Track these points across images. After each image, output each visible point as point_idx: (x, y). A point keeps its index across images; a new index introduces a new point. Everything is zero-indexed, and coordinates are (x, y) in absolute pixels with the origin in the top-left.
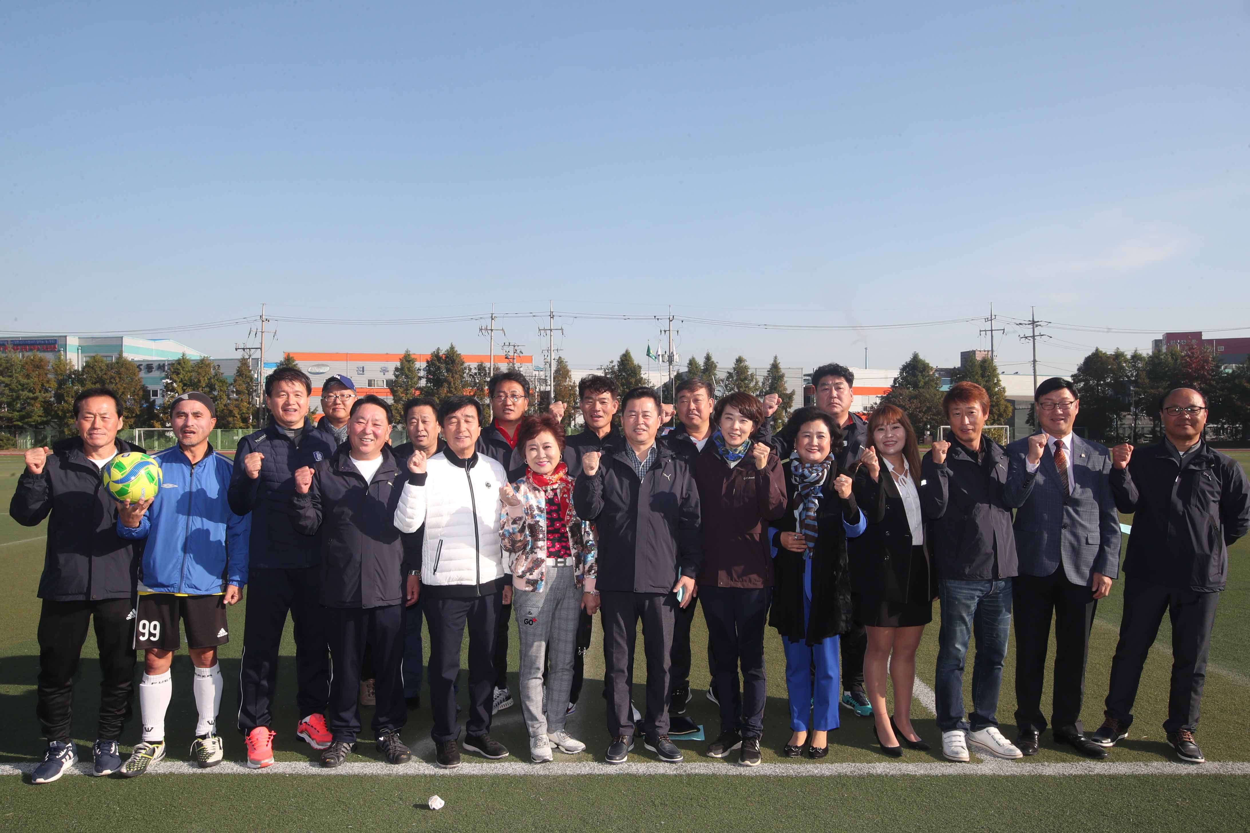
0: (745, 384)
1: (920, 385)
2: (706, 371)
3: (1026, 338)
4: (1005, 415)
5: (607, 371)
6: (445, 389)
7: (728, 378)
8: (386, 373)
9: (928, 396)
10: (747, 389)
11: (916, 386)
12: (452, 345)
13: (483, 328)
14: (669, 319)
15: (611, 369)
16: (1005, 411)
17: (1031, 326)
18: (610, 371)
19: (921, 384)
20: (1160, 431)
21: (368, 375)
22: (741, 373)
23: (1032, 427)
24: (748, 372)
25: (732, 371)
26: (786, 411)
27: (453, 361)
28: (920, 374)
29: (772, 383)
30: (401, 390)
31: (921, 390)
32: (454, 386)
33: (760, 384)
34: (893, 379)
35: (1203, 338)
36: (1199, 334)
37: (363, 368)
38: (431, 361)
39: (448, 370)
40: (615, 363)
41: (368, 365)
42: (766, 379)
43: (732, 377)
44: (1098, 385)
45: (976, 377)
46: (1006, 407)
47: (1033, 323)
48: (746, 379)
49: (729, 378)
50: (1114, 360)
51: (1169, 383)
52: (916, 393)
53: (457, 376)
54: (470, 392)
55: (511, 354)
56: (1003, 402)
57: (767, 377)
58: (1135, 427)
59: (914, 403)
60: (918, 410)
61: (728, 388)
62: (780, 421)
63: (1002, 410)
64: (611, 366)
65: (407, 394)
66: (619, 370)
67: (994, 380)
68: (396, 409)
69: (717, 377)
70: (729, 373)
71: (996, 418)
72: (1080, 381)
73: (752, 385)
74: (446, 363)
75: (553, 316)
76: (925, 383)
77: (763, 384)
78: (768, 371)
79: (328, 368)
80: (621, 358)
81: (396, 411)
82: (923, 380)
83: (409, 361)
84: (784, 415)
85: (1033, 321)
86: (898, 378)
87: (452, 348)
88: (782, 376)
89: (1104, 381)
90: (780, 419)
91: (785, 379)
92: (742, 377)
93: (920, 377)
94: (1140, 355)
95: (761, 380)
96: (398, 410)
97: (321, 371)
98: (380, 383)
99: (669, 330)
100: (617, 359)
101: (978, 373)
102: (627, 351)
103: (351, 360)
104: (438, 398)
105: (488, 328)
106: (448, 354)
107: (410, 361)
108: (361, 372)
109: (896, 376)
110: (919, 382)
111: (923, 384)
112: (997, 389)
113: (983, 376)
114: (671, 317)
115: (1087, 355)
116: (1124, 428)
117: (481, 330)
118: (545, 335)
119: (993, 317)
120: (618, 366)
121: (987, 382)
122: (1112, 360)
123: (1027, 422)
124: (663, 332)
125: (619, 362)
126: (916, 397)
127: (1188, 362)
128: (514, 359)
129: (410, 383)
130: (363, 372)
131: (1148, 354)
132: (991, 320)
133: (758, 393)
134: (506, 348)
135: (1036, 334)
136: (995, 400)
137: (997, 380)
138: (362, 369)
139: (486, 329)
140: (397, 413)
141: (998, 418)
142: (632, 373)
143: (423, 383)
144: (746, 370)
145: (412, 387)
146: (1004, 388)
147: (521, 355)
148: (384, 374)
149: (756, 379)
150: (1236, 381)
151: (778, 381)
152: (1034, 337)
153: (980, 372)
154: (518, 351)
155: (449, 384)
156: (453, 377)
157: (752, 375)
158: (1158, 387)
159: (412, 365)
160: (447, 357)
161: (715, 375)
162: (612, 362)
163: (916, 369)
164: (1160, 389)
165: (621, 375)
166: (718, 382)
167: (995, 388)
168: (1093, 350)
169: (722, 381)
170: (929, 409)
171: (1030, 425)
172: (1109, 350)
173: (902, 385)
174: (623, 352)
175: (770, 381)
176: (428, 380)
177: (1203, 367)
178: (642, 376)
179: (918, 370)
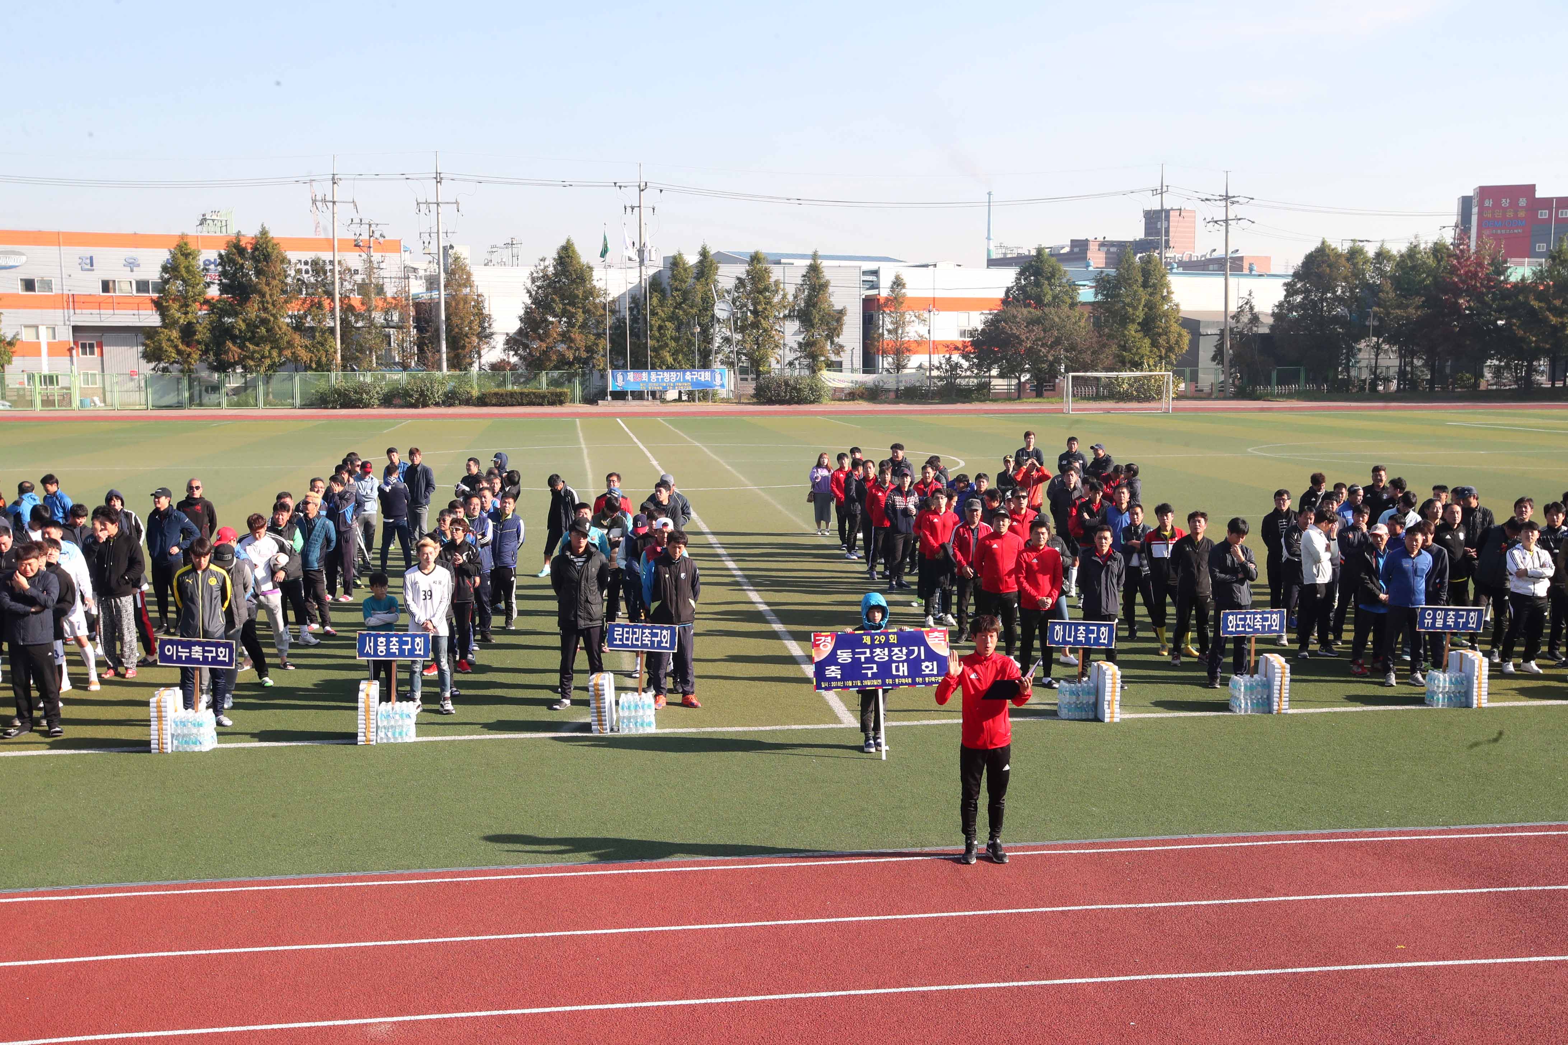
0: (765, 298)
1: (1046, 301)
2: (702, 276)
3: (1216, 222)
4: (1176, 349)
5: (535, 275)
6: (256, 306)
7: (737, 288)
8: (135, 269)
9: (1057, 319)
10: (768, 307)
11: (1039, 302)
12: (263, 228)
13: (319, 198)
14: (639, 186)
15: (542, 271)
16: (1177, 343)
17: (1223, 203)
18: (541, 274)
19: (1048, 298)
20: (1412, 373)
21: (102, 273)
22: (759, 280)
23: (1220, 366)
24: (769, 277)
25: (744, 276)
26: (832, 343)
27: (267, 257)
28: (1046, 282)
29: (809, 295)
30: (176, 306)
31: (1046, 310)
32: (270, 301)
33: (790, 298)
34: (1005, 289)
35: (1538, 195)
36: (1532, 188)
37: (91, 258)
38: (227, 255)
39: (259, 273)
40: (550, 262)
41: (100, 253)
42: (799, 290)
43: (745, 287)
44: (1322, 300)
45: (1135, 287)
46: (1180, 335)
47: (1227, 198)
48: (766, 289)
49: (739, 289)
50: (1348, 260)
51: (1423, 299)
52: (1039, 313)
53: (275, 282)
54: (299, 310)
55: (365, 236)
56: (1175, 328)
57: (802, 285)
58: (1376, 367)
59: (1034, 331)
60: (1040, 343)
61: (738, 303)
62: (822, 359)
63: (1173, 341)
64: (542, 267)
65: (186, 313)
66: (556, 275)
67: (1162, 292)
68: (169, 340)
69: (720, 286)
70: (739, 279)
71: (1163, 354)
72: (1297, 292)
73: (776, 299)
74: (254, 258)
75: (441, 179)
76: (1055, 297)
77: (795, 297)
78: (804, 276)
79: (24, 258)
80: (558, 253)
81: (169, 343)
82: (1051, 293)
83: (186, 256)
84: (829, 348)
85: (1227, 196)
86: (1012, 287)
87: (264, 233)
88: (824, 286)
89: (1334, 292)
90: (822, 355)
91: (831, 289)
92: (761, 286)
93: (1046, 288)
94: (1388, 252)
95: (791, 290)
96: (172, 341)
97: (11, 264)
98: (126, 287)
99: (640, 207)
100: (551, 255)
101: (1137, 280)
102: (568, 240)
103: (65, 244)
104: (244, 321)
105: (327, 199)
106: (257, 243)
107: (190, 254)
108: (89, 267)
109: (1010, 285)
110: (1045, 296)
111: (1050, 299)
112: (1166, 307)
113: (1145, 285)
114: (643, 184)
115: (1308, 252)
116: (1360, 368)
117: (314, 202)
118: (428, 213)
119: (1165, 189)
120: (554, 266)
121: (1150, 295)
122: (1343, 259)
123: (1214, 359)
124: (629, 210)
125: (554, 259)
126: (1037, 321)
127: (1454, 266)
128: (370, 247)
129: (191, 294)
130: (92, 265)
131: (1399, 251)
132: (1162, 193)
133: (787, 312)
134: (355, 228)
135: (1230, 217)
136: (1163, 325)
137: (1168, 292)
138: (88, 261)
139: (324, 201)
140: (171, 346)
141: (1166, 354)
142: (577, 278)
143: (214, 292)
144: (766, 275)
145: (195, 301)
146: (1177, 305)
147: (381, 240)
148: (132, 271)
149: (783, 290)
150: (1521, 298)
151: (818, 293)
152: (1226, 221)
153: (1140, 280)
154: (377, 235)
155: (263, 295)
156: (268, 284)
157: (777, 283)
158: (1407, 306)
159: (193, 263)
160: (255, 249)
161: (716, 282)
162: (543, 260)
163: (1040, 275)
164: (1411, 310)
165: (558, 282)
166: (721, 297)
167: (1162, 305)
168: (1318, 244)
169: (728, 292)
170: (1057, 342)
171: (1218, 364)
172: (1341, 245)
173: (1018, 301)
174: (563, 242)
175: (806, 293)
176: (224, 289)
177: (1475, 275)
178: (595, 283)
179: (1043, 277)
